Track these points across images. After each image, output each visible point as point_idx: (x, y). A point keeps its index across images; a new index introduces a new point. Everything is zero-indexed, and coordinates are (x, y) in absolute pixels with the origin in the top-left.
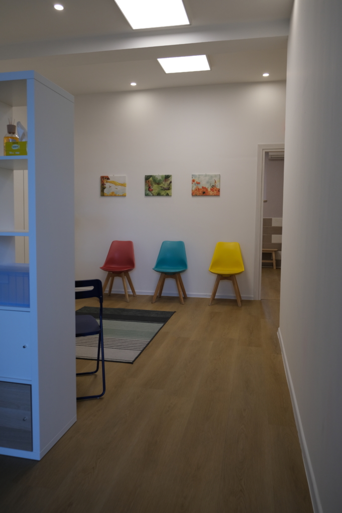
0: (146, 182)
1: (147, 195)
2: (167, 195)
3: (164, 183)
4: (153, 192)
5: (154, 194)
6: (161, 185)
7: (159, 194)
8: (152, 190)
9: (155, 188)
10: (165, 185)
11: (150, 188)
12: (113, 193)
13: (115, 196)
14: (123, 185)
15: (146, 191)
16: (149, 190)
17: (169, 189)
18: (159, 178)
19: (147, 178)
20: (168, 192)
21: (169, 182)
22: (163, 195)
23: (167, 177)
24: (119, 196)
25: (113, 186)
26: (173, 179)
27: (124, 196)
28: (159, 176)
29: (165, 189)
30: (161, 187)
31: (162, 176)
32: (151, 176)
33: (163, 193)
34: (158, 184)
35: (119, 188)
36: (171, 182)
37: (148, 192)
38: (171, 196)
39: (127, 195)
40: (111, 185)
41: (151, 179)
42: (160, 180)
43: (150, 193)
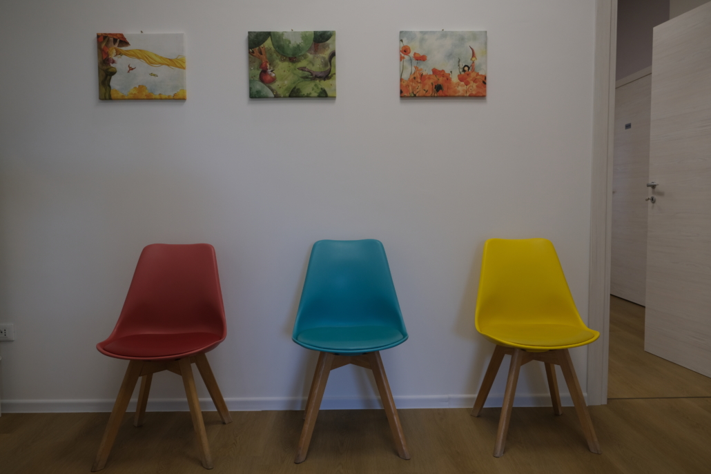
0: (251, 53)
1: (255, 96)
2: (323, 95)
3: (310, 56)
4: (274, 86)
5: (280, 92)
6: (303, 64)
7: (295, 94)
8: (274, 80)
9: (283, 73)
10: (315, 63)
11: (264, 72)
12: (141, 88)
13: (150, 99)
14: (177, 63)
15: (251, 81)
16: (262, 80)
17: (328, 75)
18: (296, 41)
19: (255, 41)
20: (324, 84)
21: (326, 54)
22: (308, 97)
23: (321, 39)
24: (161, 99)
25: (141, 67)
26: (340, 45)
27: (179, 99)
28: (294, 33)
29: (314, 77)
30: (303, 69)
31: (304, 36)
32: (268, 34)
33: (308, 88)
34: (293, 59)
35: (163, 72)
36: (333, 55)
37: (259, 86)
38: (334, 98)
39: (188, 96)
40: (134, 62)
41: (268, 43)
42: (298, 48)
43: (266, 91)
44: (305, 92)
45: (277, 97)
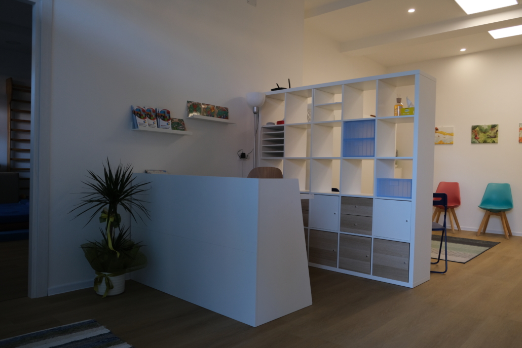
0: (472, 131)
1: (473, 142)
2: (494, 142)
3: (490, 132)
4: (479, 140)
5: (481, 142)
6: (488, 134)
7: (485, 142)
8: (479, 138)
9: (482, 136)
10: (492, 133)
11: (476, 136)
12: (441, 141)
13: (443, 144)
14: (451, 134)
15: (472, 139)
16: (475, 138)
17: (495, 137)
18: (486, 128)
19: (474, 128)
20: (494, 139)
21: (495, 131)
22: (489, 143)
23: (494, 127)
24: (446, 144)
25: (441, 136)
26: (500, 128)
27: (451, 144)
28: (485, 125)
29: (491, 137)
30: (488, 135)
31: (489, 126)
32: (478, 126)
33: (489, 140)
34: (485, 132)
35: (447, 137)
36: (497, 131)
37: (474, 140)
38: (497, 143)
39: (454, 142)
40: (439, 135)
41: (478, 128)
42: (486, 129)
43: (476, 141)
44: (488, 141)
45: (479, 143)
